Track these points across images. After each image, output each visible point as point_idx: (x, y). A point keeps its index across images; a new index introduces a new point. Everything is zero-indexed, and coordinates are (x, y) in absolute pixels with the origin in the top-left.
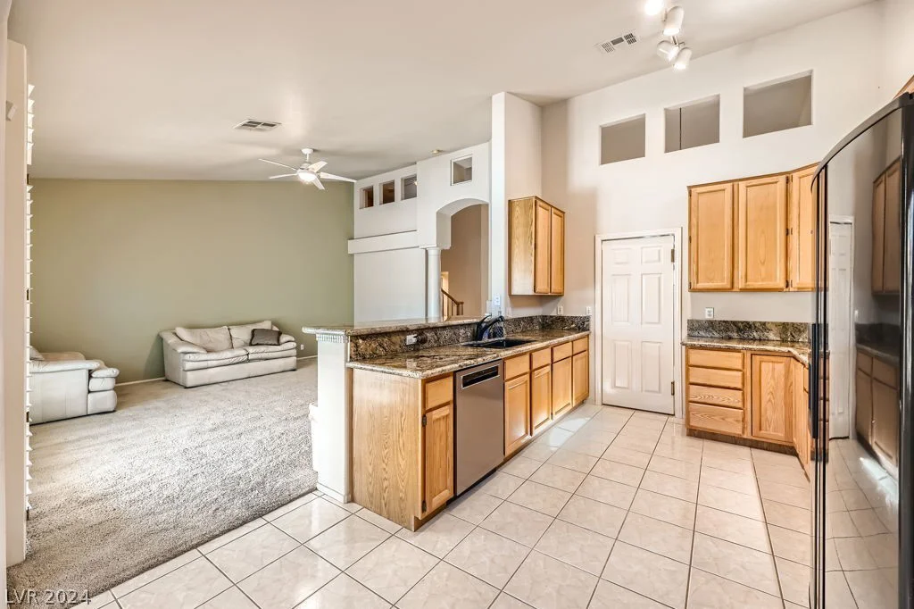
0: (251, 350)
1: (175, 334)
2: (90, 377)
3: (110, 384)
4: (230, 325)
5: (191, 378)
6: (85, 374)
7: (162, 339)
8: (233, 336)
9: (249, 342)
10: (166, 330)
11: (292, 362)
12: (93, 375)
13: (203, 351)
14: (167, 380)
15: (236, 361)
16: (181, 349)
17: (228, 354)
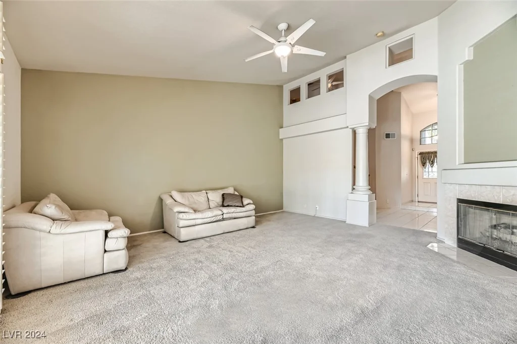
0: (225, 210)
1: (171, 196)
2: (106, 236)
3: (123, 243)
4: (207, 190)
5: (184, 234)
6: (102, 234)
7: (162, 200)
8: (210, 198)
9: (221, 203)
10: (165, 193)
11: (251, 221)
12: (109, 236)
13: (192, 211)
14: (165, 232)
15: (215, 220)
16: (176, 209)
17: (209, 214)
